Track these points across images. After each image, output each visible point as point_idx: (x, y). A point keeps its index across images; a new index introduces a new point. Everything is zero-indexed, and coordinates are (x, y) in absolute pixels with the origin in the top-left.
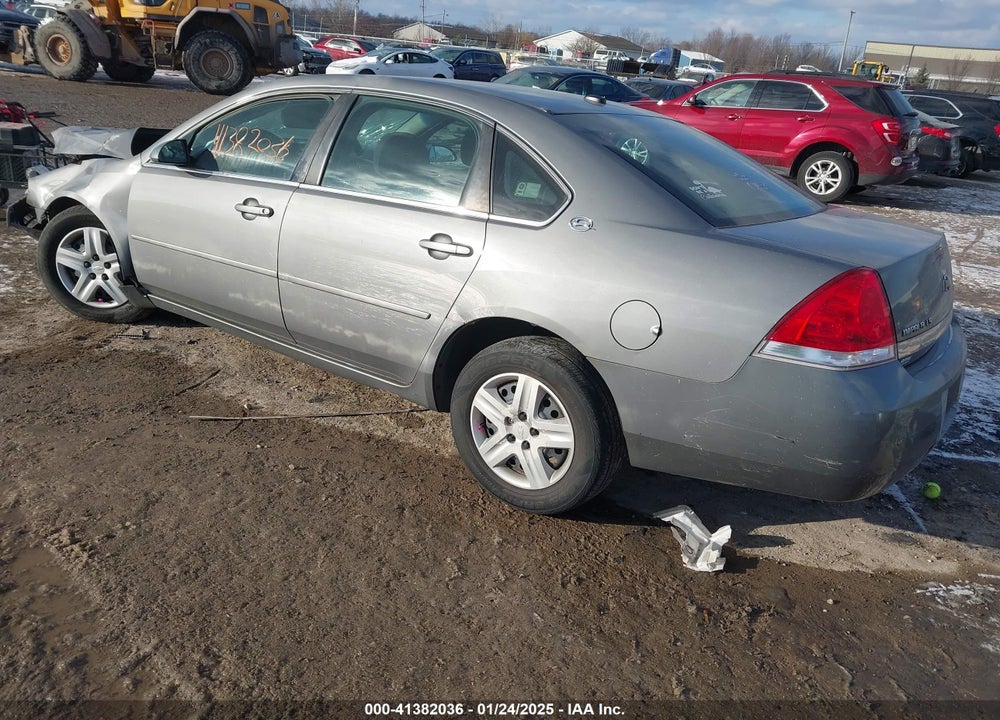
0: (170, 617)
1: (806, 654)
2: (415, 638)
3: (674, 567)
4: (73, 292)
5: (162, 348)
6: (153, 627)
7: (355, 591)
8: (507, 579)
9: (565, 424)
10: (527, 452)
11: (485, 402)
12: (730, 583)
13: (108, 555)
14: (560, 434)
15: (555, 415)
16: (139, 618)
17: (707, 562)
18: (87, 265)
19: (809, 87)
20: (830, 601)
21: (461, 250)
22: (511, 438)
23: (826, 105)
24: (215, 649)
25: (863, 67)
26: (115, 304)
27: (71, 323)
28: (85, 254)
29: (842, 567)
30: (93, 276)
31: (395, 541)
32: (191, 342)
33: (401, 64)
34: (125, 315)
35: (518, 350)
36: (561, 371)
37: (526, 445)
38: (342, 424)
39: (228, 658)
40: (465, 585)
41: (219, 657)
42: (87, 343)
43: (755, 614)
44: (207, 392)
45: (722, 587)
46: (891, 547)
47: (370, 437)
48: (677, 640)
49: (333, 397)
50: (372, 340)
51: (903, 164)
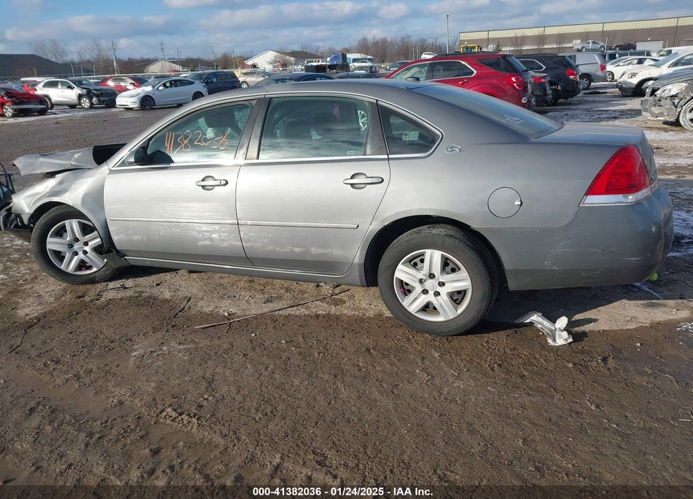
0: (276, 440)
1: (644, 373)
2: (430, 416)
3: (544, 346)
4: (63, 267)
5: (142, 292)
6: (270, 448)
7: (376, 400)
8: (459, 374)
9: (464, 273)
10: (439, 297)
11: (403, 272)
12: (580, 348)
13: (209, 416)
14: (462, 280)
15: (453, 270)
16: (257, 446)
17: (562, 339)
18: (71, 246)
19: (463, 63)
20: (638, 344)
21: (374, 180)
22: (425, 292)
23: (475, 72)
24: (318, 451)
25: (467, 48)
26: (95, 269)
27: (65, 290)
28: (68, 239)
29: (632, 326)
30: (76, 253)
31: (377, 368)
32: (158, 285)
33: (169, 89)
34: (104, 276)
35: (423, 235)
36: (457, 242)
37: (437, 294)
38: (293, 311)
39: (330, 454)
40: (437, 382)
41: (324, 454)
42: (87, 299)
43: (605, 360)
44: (193, 311)
45: (576, 350)
46: (649, 310)
47: (317, 316)
48: (574, 383)
49: (277, 298)
50: (315, 250)
51: (528, 101)
